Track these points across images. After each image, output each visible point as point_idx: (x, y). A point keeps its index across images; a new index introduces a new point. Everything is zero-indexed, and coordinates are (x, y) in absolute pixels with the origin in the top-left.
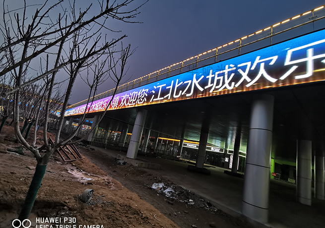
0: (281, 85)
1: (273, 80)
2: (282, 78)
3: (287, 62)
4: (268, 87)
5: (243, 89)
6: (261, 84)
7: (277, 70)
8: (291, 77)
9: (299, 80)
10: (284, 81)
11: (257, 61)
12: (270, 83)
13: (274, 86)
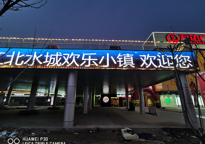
0: (80, 68)
1: (78, 65)
2: (81, 65)
3: (83, 59)
4: (76, 68)
5: (65, 67)
6: (73, 66)
7: (79, 61)
8: (84, 65)
9: (86, 67)
10: (81, 66)
11: (72, 54)
12: (77, 67)
13: (78, 68)
